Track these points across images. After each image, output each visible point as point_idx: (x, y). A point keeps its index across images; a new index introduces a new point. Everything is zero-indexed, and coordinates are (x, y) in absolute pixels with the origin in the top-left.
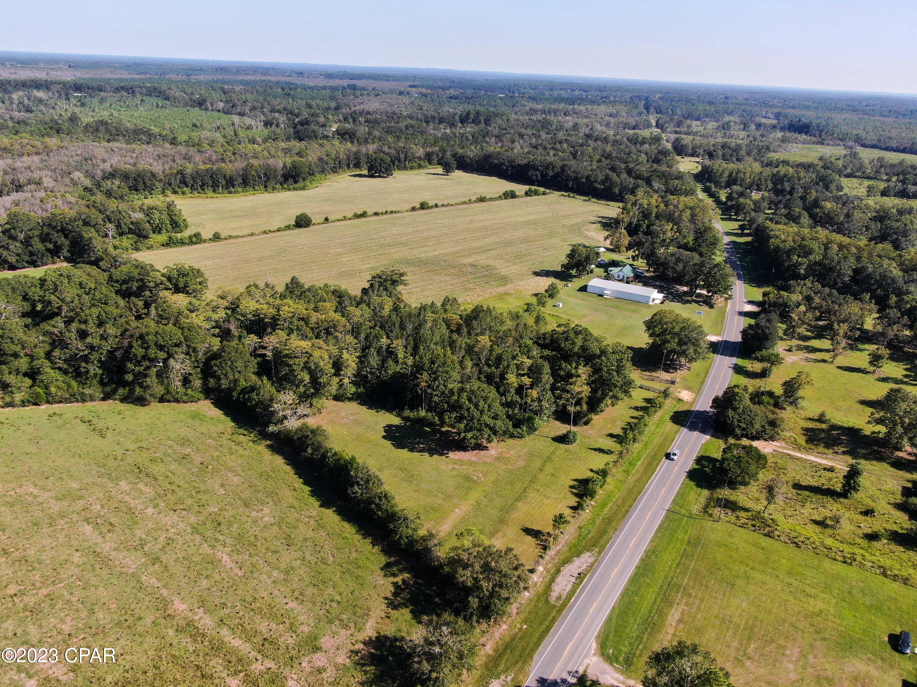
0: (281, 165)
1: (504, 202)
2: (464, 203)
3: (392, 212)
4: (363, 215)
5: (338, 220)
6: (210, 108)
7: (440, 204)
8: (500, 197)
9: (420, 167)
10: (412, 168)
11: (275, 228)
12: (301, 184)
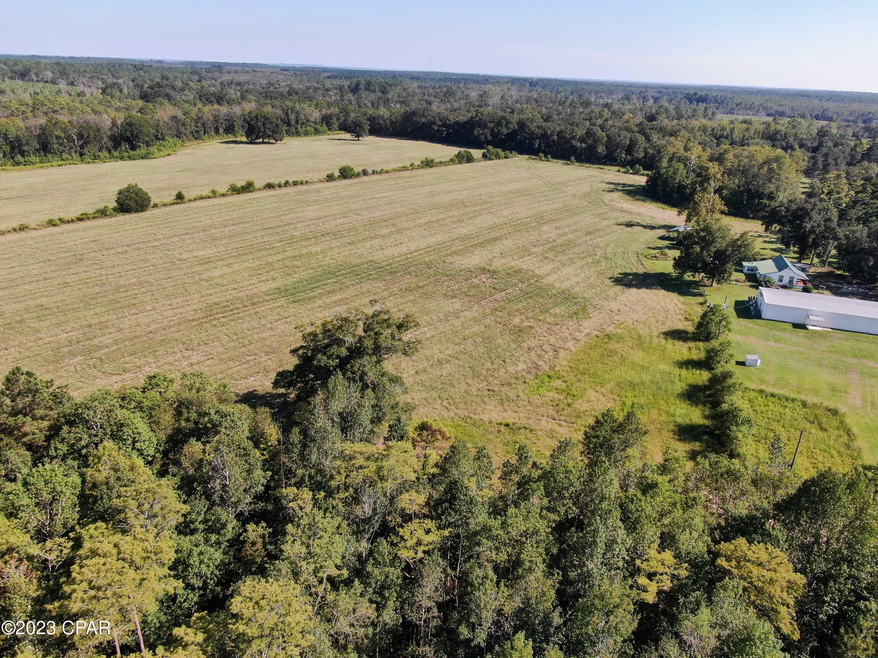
0: (109, 123)
1: (458, 168)
2: (404, 169)
3: (295, 184)
4: (248, 188)
5: (202, 198)
6: (35, 78)
7: (370, 171)
8: (452, 160)
9: (317, 132)
10: (306, 134)
11: (74, 215)
12: (143, 151)
